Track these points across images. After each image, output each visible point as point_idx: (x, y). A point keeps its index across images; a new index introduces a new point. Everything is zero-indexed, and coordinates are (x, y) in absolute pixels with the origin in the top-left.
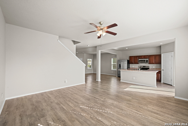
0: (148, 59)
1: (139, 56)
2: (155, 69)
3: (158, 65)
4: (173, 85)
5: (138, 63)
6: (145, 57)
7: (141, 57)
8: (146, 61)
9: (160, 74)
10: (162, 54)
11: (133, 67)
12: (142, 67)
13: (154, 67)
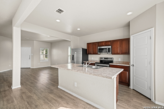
0: (110, 47)
1: (99, 42)
2: (122, 62)
3: (126, 56)
4: (153, 100)
5: (97, 54)
6: (106, 43)
7: (101, 44)
8: (107, 49)
9: (127, 72)
10: (131, 36)
11: (93, 59)
12: (103, 59)
13: (120, 60)
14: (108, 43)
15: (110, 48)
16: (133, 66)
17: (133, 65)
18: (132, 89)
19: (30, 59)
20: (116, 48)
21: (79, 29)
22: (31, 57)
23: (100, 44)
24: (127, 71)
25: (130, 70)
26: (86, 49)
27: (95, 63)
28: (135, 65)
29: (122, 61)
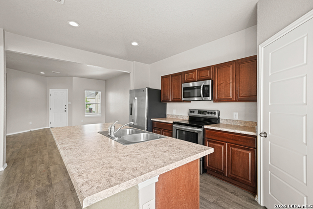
0: (209, 82)
1: (184, 73)
2: (241, 123)
5: (180, 101)
6: (201, 73)
7: (190, 76)
8: (202, 88)
9: (250, 154)
10: (260, 47)
11: (174, 113)
12: (196, 114)
13: (236, 116)
14: (203, 74)
15: (209, 85)
16: (266, 137)
17: (265, 133)
18: (262, 205)
19: (65, 111)
20: (224, 84)
21: (135, 44)
22: (67, 107)
23: (187, 77)
24: (249, 150)
25: (256, 148)
26: (160, 91)
27: (172, 124)
28: (269, 134)
29: (243, 119)
